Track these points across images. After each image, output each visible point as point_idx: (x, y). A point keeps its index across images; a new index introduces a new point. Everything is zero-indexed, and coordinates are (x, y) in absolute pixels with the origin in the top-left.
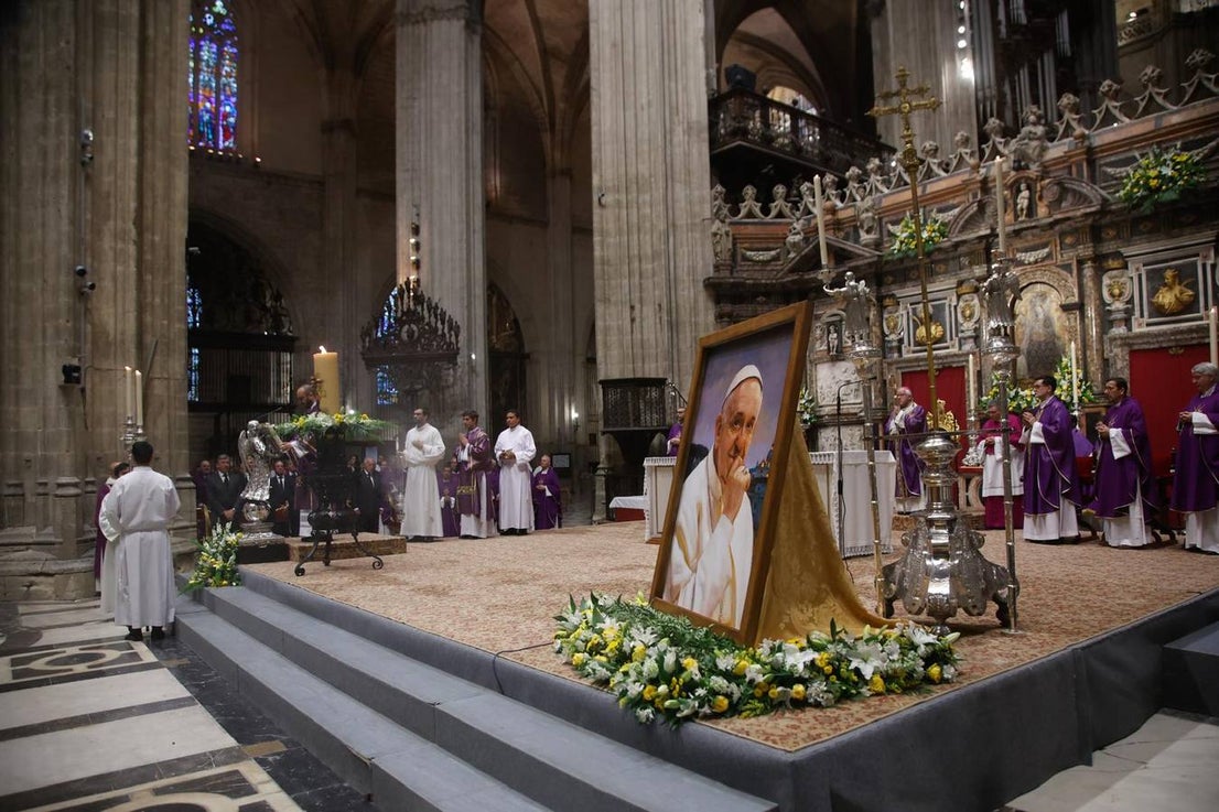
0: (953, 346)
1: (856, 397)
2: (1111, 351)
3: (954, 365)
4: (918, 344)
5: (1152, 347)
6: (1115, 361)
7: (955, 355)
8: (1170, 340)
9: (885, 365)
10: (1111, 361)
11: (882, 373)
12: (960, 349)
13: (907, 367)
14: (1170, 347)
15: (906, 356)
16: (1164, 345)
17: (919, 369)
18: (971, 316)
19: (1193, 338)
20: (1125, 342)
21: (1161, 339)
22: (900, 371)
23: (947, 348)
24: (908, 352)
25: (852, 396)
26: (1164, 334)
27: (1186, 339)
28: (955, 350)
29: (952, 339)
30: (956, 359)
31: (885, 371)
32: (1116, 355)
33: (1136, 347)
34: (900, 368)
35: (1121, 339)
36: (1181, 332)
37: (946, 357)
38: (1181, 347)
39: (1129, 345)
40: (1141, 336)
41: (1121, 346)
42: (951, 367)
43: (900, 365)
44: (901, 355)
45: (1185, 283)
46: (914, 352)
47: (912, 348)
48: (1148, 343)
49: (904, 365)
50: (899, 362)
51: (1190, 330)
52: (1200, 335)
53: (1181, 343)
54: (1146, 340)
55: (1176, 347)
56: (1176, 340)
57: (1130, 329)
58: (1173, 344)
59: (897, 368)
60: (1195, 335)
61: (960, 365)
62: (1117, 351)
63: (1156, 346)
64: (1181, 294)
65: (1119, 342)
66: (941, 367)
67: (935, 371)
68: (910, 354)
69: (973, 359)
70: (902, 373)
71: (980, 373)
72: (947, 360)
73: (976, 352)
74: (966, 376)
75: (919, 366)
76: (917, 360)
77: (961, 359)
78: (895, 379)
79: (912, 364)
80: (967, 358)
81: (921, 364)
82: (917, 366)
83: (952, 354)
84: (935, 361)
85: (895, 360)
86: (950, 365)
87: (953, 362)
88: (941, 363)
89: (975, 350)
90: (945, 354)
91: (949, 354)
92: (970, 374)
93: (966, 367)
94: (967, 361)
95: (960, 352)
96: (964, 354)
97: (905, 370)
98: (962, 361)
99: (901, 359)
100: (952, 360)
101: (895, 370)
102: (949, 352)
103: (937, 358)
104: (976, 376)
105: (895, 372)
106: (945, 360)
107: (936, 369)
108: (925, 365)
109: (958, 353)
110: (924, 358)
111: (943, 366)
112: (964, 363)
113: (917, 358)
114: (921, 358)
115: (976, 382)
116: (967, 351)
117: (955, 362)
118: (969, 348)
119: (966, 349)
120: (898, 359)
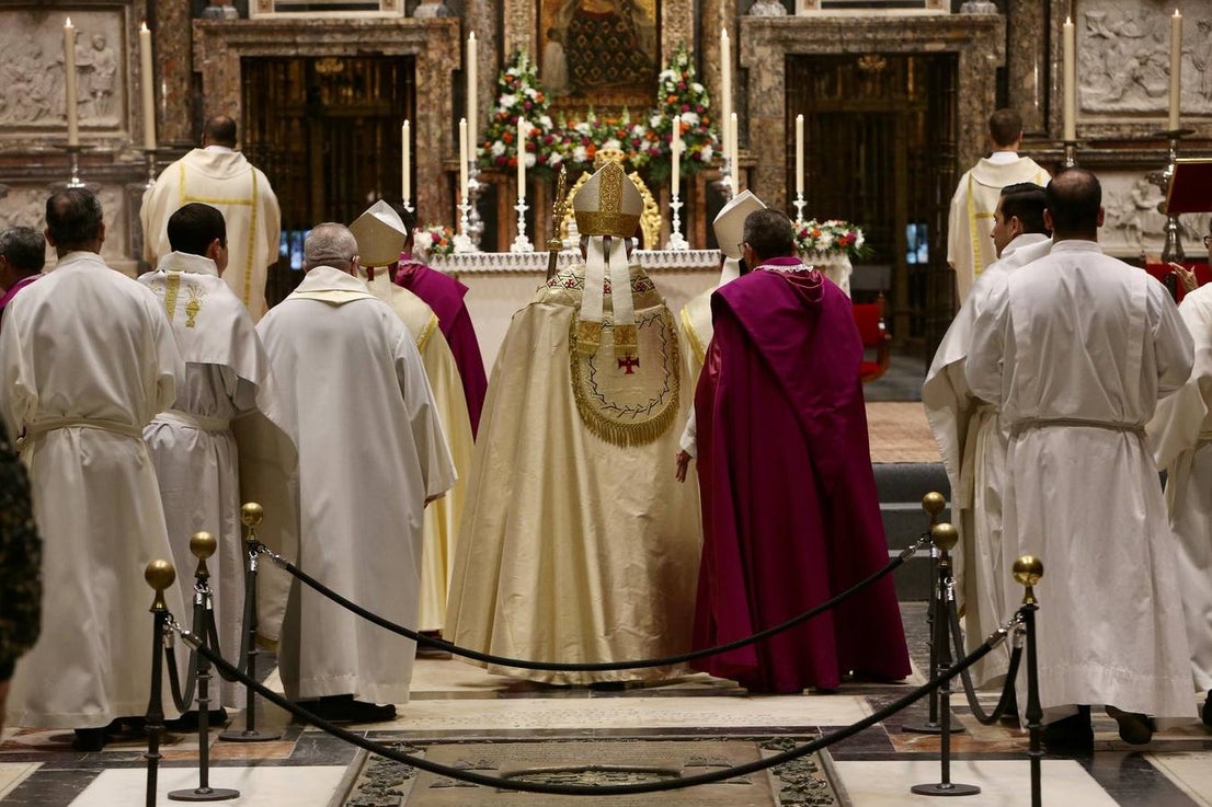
0: (390, 5)
1: (106, 110)
2: (752, 52)
3: (389, 51)
5: (829, 50)
6: (759, 74)
7: (398, 27)
8: (866, 40)
9: (200, 34)
10: (753, 73)
11: (191, 55)
12: (408, 14)
13: (260, 44)
14: (861, 55)
15: (257, 15)
16: (853, 49)
17: (292, 52)
19: (904, 41)
20: (780, 35)
21: (849, 35)
22: (235, 54)
23: (374, 7)
24: (264, 7)
25: (90, 106)
26: (856, 26)
27: (893, 41)
28: (395, 14)
30: (396, 37)
31: (200, 48)
32: (761, 61)
33: (798, 48)
34: (237, 45)
35: (773, 27)
36: (886, 25)
37: (372, 29)
38: (883, 55)
39: (786, 42)
40: (814, 25)
41: (771, 42)
42: (379, 55)
43: (241, 38)
46: (280, 8)
48: (823, 41)
49: (251, 39)
50: (239, 30)
51: (904, 25)
52: (918, 35)
53: (879, 48)
54: (819, 35)
55: (873, 54)
56: (876, 42)
57: (791, 10)
58: (868, 48)
59: (230, 45)
60: (909, 35)
61: (402, 51)
62: (763, 52)
63: (838, 49)
65: (768, 34)
66: (352, 52)
67: (334, 61)
68: (270, 11)
69: (442, 41)
70: (243, 59)
71: (460, 76)
72: (372, 36)
73: (450, 25)
74: (419, 80)
75: (295, 45)
76: (293, 28)
77: (410, 38)
78: (221, 72)
79: (269, 39)
80: (426, 38)
81: (299, 39)
82: (287, 45)
83: (385, 23)
84: (339, 38)
85: (230, 23)
86: (379, 49)
87: (387, 44)
88: (354, 43)
89: (449, 21)
90: (371, 23)
91: (379, 22)
92: (429, 77)
93: (422, 59)
94: (424, 45)
95: (411, 21)
96: (418, 29)
97: (251, 53)
98: (410, 44)
99: (243, 22)
100: (384, 37)
101: (223, 50)
102: (382, 19)
103: (347, 28)
104: (448, 83)
105: (222, 54)
106: (364, 36)
107: (340, 58)
108: (311, 45)
109: (403, 22)
110: (311, 26)
111: (359, 51)
112: (415, 49)
113: (291, 23)
114: (302, 24)
115: (450, 96)
116: (427, 22)
117: (395, 44)
118: (434, 15)
119: (425, 17)
120: (234, 21)
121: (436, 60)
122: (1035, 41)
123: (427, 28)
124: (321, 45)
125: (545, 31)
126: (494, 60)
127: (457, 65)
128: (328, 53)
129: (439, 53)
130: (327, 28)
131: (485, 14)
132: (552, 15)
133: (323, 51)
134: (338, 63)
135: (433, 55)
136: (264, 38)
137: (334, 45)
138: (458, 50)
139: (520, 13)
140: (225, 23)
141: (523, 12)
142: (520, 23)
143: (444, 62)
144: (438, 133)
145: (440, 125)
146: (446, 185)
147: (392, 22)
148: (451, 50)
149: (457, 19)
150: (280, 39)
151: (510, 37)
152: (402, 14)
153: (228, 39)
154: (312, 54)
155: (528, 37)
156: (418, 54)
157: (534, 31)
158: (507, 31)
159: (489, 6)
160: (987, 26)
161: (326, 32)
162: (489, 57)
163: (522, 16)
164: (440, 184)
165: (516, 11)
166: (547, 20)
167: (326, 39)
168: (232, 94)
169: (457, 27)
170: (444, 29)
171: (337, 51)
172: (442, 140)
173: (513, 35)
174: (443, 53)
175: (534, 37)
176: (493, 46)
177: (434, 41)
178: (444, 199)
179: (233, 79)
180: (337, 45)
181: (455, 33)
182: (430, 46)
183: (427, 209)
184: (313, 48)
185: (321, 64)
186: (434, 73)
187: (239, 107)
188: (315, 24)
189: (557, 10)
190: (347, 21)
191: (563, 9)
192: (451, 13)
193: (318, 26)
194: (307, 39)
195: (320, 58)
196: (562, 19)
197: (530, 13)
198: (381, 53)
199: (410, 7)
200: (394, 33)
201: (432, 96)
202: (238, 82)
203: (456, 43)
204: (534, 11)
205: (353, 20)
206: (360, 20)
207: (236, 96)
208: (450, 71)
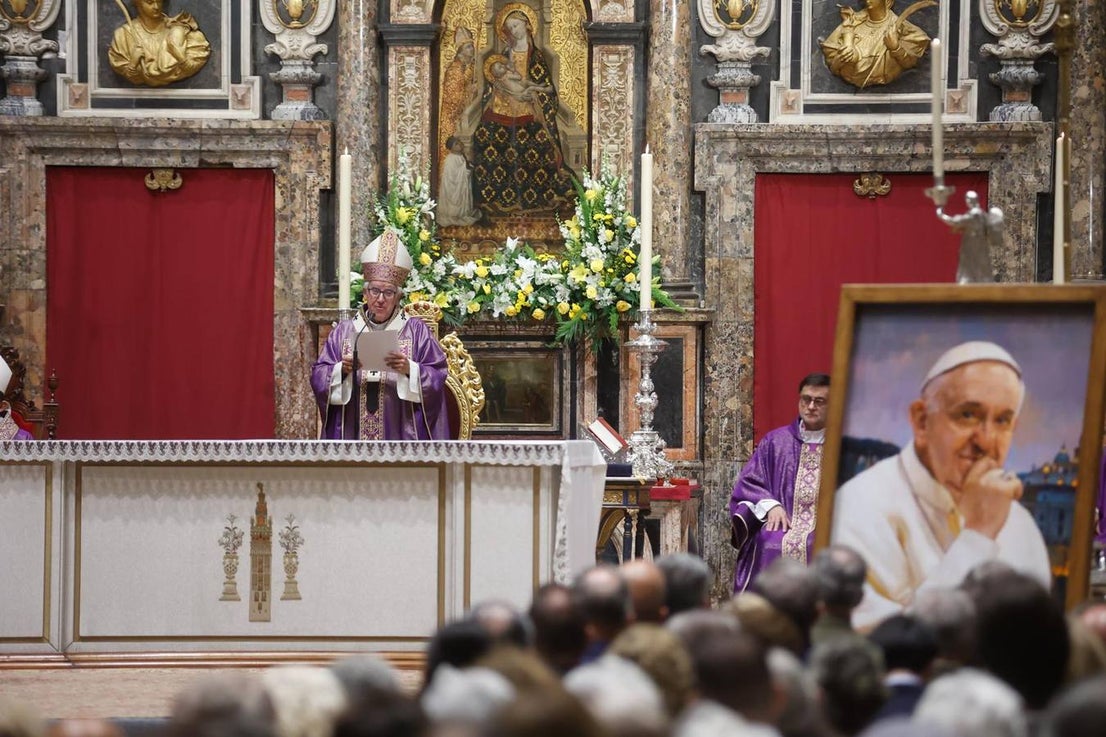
0: (242, 102)
2: (711, 171)
3: (240, 163)
4: (113, 76)
5: (814, 167)
6: (719, 199)
7: (252, 132)
10: (711, 198)
12: (265, 116)
13: (71, 150)
14: (857, 175)
15: (67, 112)
16: (845, 167)
17: (114, 162)
18: (307, 14)
19: (913, 157)
20: (749, 148)
21: (841, 149)
22: (39, 163)
23: (221, 104)
24: (77, 101)
26: (848, 137)
27: (897, 158)
28: (248, 114)
29: (236, 78)
30: (249, 144)
32: (722, 182)
33: (774, 166)
34: (42, 151)
35: (739, 137)
36: (888, 137)
37: (217, 134)
38: (885, 176)
39: (756, 158)
40: (790, 136)
41: (736, 157)
42: (227, 168)
43: (47, 142)
44: (50, 109)
45: (912, 8)
46: (99, 103)
47: (93, 87)
48: (806, 157)
49: (59, 143)
50: (44, 131)
54: (801, 150)
55: (872, 174)
56: (873, 158)
57: (763, 116)
58: (866, 166)
59: (32, 151)
61: (258, 164)
62: (727, 171)
63: (825, 167)
64: (901, 35)
65: (733, 148)
66: (192, 162)
67: (170, 173)
68: (86, 108)
69: (309, 151)
70: (50, 169)
71: (329, 197)
72: (217, 143)
73: (319, 130)
74: (279, 202)
75: (118, 152)
76: (113, 131)
77: (267, 146)
78: (20, 186)
79: (84, 144)
80: (288, 147)
81: (122, 145)
82: (107, 151)
83: (234, 126)
84: (175, 144)
85: (31, 122)
86: (227, 160)
87: (237, 153)
88: (195, 151)
89: (317, 126)
90: (216, 126)
91: (226, 125)
92: (293, 198)
93: (283, 174)
94: (286, 155)
95: (268, 125)
96: (278, 134)
97: (60, 161)
98: (269, 153)
99: (48, 121)
100: (234, 145)
101: (21, 158)
102: (230, 120)
103: (185, 132)
104: (314, 206)
105: (21, 162)
106: (208, 142)
107: (176, 171)
108: (139, 152)
109: (256, 125)
110: (137, 129)
111: (201, 162)
112: (274, 161)
113: (111, 124)
114: (126, 125)
115: (316, 223)
116: (289, 126)
117: (248, 153)
118: (298, 117)
119: (286, 118)
120: (36, 118)
121: (301, 176)
122: (1090, 158)
123: (289, 133)
124: (152, 153)
125: (443, 139)
126: (373, 176)
127: (327, 183)
128: (162, 164)
129: (305, 166)
130: (157, 130)
131: (362, 117)
132: (453, 119)
133: (154, 161)
134: (174, 177)
135: (296, 169)
136: (75, 143)
137: (169, 153)
138: (328, 163)
139: (409, 115)
140: (25, 121)
141: (414, 114)
142: (409, 130)
143: (311, 177)
144: (302, 271)
145: (305, 261)
146: (309, 339)
147: (243, 125)
148: (320, 163)
149: (327, 123)
150: (98, 143)
151: (395, 147)
152: (257, 116)
153: (29, 142)
154: (140, 165)
155: (418, 147)
156: (278, 167)
157: (426, 141)
158: (392, 139)
159: (368, 106)
160: (1027, 138)
161: (158, 136)
162: (366, 173)
163: (413, 120)
164: (302, 337)
165: (404, 113)
166: (446, 127)
167: (158, 145)
168: (34, 214)
169: (327, 134)
170: (312, 135)
171: (174, 161)
172: (305, 281)
173: (400, 145)
174: (310, 166)
175: (426, 149)
176: (373, 158)
177: (298, 149)
178: (306, 357)
179: (36, 195)
180: (174, 155)
181: (324, 140)
182: (293, 157)
183: (286, 370)
184: (141, 156)
185: (152, 178)
186: (298, 193)
187: (43, 232)
188: (142, 125)
189: (460, 112)
190: (184, 122)
191: (468, 110)
192: (321, 114)
193: (147, 128)
194: (134, 145)
195: (149, 171)
196: (465, 125)
197: (421, 115)
198: (231, 164)
199: (269, 105)
200: (247, 140)
201: (295, 223)
202: (42, 199)
203: (326, 154)
204: (427, 113)
205: (192, 121)
206: (201, 120)
207: (40, 218)
208: (317, 190)
